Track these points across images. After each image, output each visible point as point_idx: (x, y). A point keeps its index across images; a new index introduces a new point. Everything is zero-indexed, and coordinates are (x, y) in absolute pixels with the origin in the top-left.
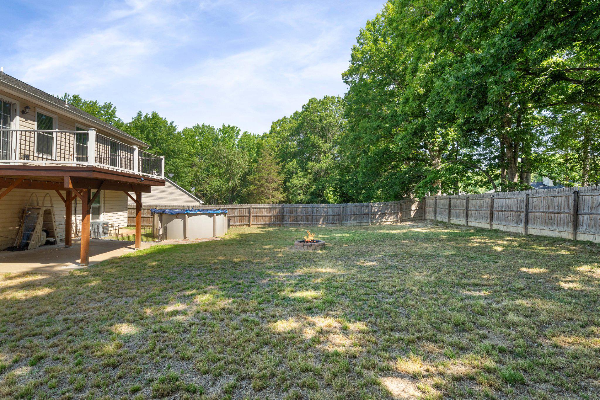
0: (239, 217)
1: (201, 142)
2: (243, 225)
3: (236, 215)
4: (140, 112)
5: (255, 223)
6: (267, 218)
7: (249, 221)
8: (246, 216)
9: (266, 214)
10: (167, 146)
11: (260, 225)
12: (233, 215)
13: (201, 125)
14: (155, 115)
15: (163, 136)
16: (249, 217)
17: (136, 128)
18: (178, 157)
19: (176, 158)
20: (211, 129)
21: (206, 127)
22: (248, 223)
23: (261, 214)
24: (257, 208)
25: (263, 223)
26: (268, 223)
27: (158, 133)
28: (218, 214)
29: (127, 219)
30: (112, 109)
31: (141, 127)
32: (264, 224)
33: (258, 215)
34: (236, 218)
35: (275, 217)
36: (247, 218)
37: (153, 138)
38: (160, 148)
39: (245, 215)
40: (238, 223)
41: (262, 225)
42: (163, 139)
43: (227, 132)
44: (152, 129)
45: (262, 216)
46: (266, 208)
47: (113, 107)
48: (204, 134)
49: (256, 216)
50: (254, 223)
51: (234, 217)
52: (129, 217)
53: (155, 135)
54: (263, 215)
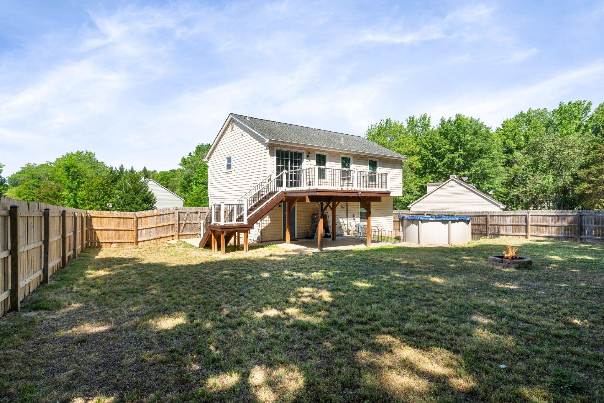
0: (513, 225)
1: (526, 133)
2: (519, 236)
3: (508, 223)
4: (443, 118)
5: (536, 234)
6: (554, 229)
7: (526, 232)
8: (521, 225)
9: (553, 224)
10: (471, 146)
11: (543, 237)
12: (505, 223)
13: (525, 112)
14: (458, 117)
15: (468, 137)
16: (526, 226)
17: (441, 134)
18: (486, 156)
19: (484, 158)
20: (541, 113)
21: (533, 112)
22: (525, 234)
23: (545, 224)
24: (538, 216)
25: (547, 235)
26: (554, 235)
27: (462, 135)
28: (453, 222)
29: (392, 222)
30: (427, 119)
31: (444, 133)
32: (550, 237)
33: (539, 224)
34: (508, 227)
35: (567, 228)
36: (523, 228)
37: (456, 141)
38: (465, 151)
39: (520, 223)
40: (511, 233)
41: (547, 237)
42: (467, 140)
43: (566, 111)
44: (455, 131)
45: (546, 226)
46: (552, 216)
47: (428, 117)
48: (530, 121)
49: (537, 226)
50: (533, 234)
51: (506, 225)
52: (393, 221)
53: (459, 137)
54: (547, 224)
